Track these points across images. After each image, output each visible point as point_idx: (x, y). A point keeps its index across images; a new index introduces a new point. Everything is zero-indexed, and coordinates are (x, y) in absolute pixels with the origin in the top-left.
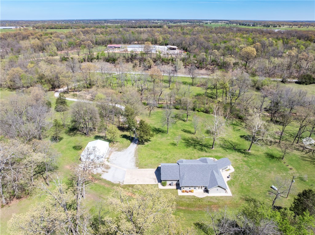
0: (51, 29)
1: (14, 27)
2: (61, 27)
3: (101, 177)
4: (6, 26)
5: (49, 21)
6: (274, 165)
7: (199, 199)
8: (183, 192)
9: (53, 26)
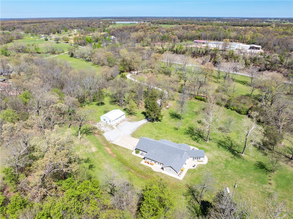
0: (164, 24)
1: (138, 22)
2: (171, 23)
3: (103, 134)
4: (133, 21)
5: (168, 18)
6: (255, 174)
7: (152, 172)
8: (145, 162)
9: (165, 22)
